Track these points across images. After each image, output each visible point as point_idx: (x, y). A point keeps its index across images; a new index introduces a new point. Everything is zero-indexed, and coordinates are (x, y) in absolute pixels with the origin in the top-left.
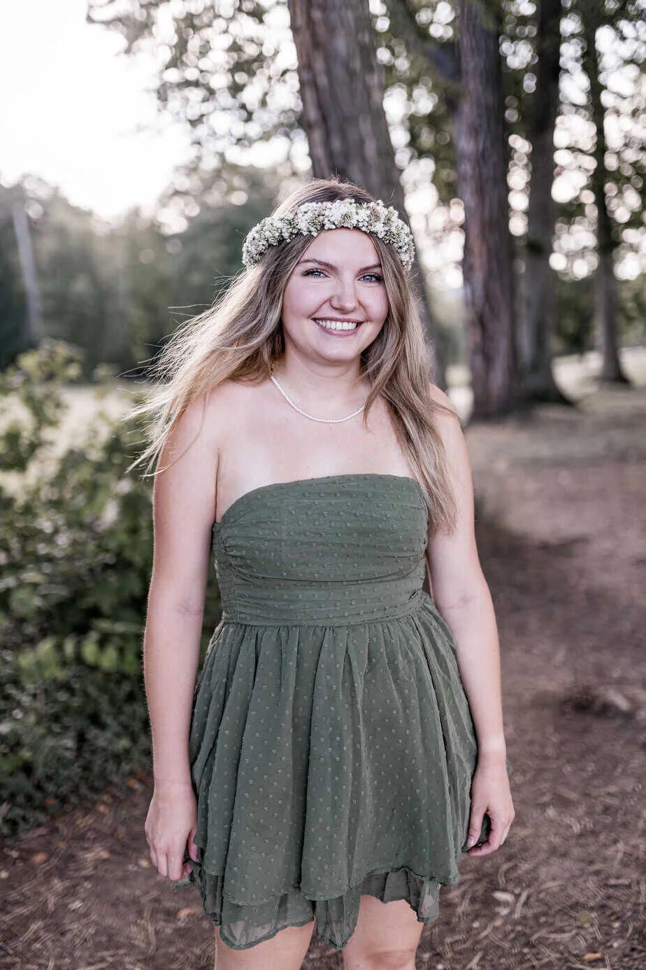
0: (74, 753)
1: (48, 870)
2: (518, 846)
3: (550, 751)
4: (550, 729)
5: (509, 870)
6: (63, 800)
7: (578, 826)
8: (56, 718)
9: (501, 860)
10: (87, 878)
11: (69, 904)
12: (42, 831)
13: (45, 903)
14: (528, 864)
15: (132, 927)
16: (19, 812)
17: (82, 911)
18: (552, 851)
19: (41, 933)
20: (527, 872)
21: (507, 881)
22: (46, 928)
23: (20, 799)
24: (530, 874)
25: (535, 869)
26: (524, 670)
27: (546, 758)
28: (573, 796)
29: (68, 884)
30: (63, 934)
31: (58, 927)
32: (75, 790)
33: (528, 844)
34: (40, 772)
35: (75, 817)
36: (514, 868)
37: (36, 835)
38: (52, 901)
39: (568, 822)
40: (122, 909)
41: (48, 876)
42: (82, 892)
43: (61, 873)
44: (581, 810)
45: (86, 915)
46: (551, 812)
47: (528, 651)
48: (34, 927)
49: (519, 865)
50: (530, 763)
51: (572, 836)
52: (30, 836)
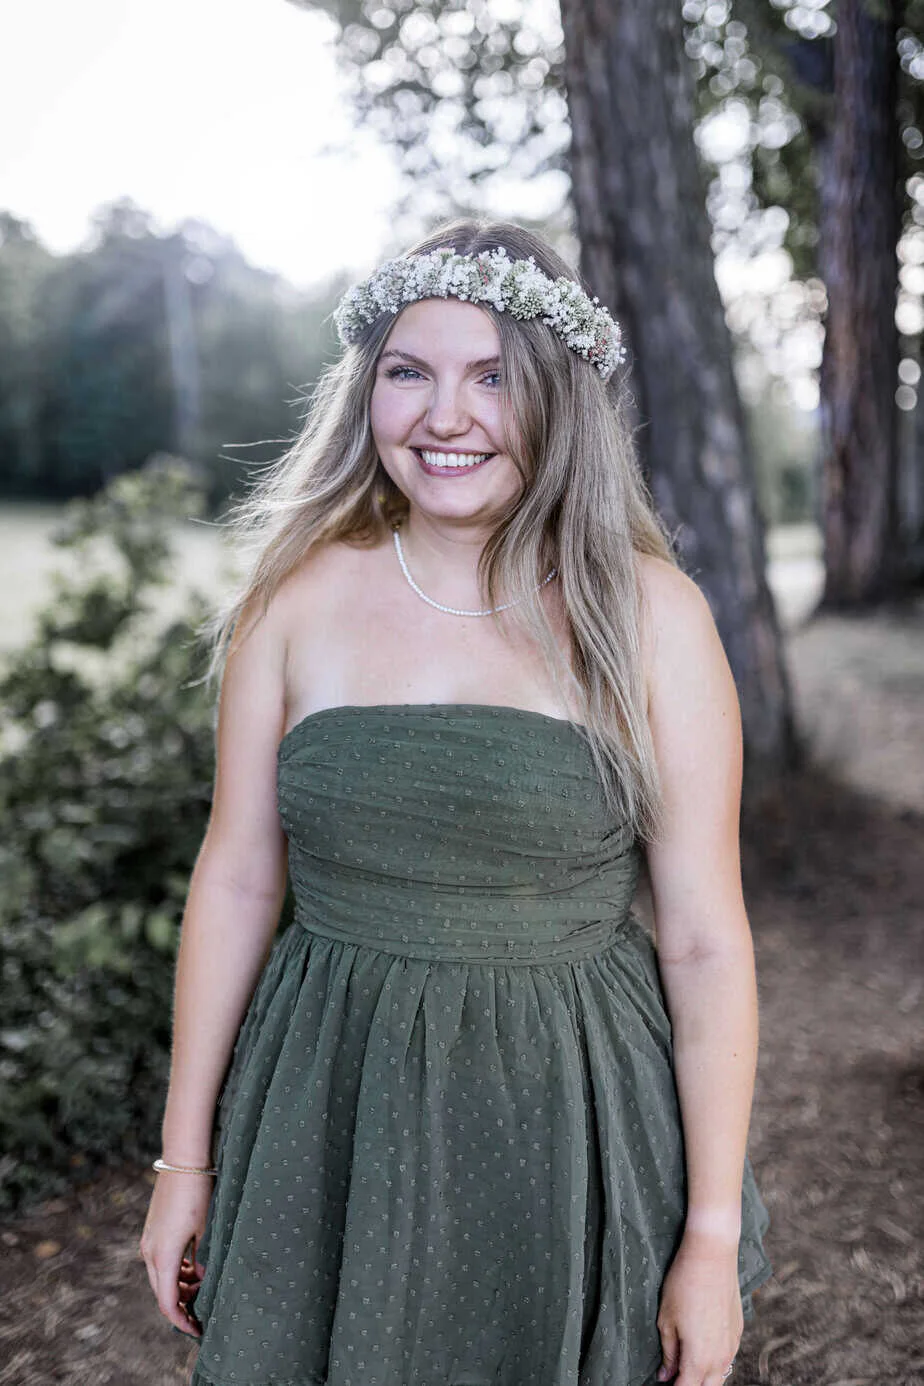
0: (124, 1088)
1: (56, 1271)
2: (799, 1311)
3: (873, 1155)
4: (877, 1118)
5: (777, 1350)
6: (97, 1158)
7: (903, 1288)
8: (104, 1030)
9: (768, 1332)
10: (111, 1290)
11: (76, 1328)
12: (58, 1206)
13: (42, 1323)
14: (812, 1345)
15: (166, 1376)
16: (25, 1173)
17: (95, 1343)
18: (856, 1325)
19: (27, 1372)
20: (807, 1358)
21: (772, 1369)
22: (37, 1365)
23: (33, 1154)
24: (812, 1362)
25: (821, 1354)
26: (849, 1016)
27: (865, 1165)
28: (902, 1234)
29: (80, 1297)
30: (59, 1377)
31: (56, 1364)
32: (117, 1146)
33: (817, 1311)
34: (68, 1112)
35: (111, 1189)
36: (788, 1347)
37: (45, 1213)
38: (53, 1320)
39: (888, 1279)
40: (156, 1346)
41: (55, 1278)
42: (101, 1313)
43: (74, 1276)
44: (911, 1261)
45: (100, 1350)
46: (861, 1259)
47: (859, 983)
48: (19, 1360)
49: (796, 1343)
50: (837, 1171)
51: (892, 1302)
52: (41, 1212)
